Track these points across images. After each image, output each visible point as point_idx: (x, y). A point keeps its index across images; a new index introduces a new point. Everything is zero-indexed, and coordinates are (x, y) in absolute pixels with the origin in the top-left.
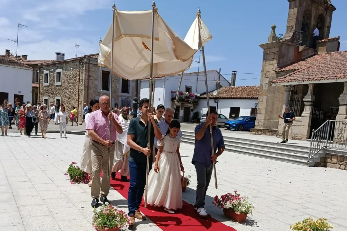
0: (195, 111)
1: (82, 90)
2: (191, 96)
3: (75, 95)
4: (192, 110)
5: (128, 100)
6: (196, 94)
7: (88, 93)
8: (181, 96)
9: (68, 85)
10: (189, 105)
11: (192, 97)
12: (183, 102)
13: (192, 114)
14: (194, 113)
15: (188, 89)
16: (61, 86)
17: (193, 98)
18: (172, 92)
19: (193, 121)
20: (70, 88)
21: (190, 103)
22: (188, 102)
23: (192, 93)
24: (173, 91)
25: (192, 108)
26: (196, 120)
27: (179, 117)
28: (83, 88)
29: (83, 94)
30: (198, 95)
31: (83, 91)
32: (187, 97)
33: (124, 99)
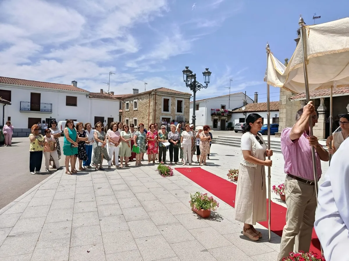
0: (229, 122)
1: (151, 112)
2: (225, 111)
3: (147, 116)
4: (227, 122)
5: (182, 117)
6: (229, 110)
7: (155, 114)
8: (218, 112)
9: (141, 110)
10: (225, 118)
11: (226, 112)
12: (220, 116)
13: (227, 124)
14: (228, 124)
15: (223, 107)
16: (137, 110)
17: (227, 113)
18: (212, 110)
19: (228, 129)
20: (143, 111)
21: (225, 116)
22: (223, 116)
23: (226, 109)
24: (212, 109)
25: (227, 120)
26: (230, 128)
27: (218, 127)
28: (152, 111)
29: (152, 115)
30: (231, 110)
31: (152, 113)
32: (222, 112)
33: (179, 117)
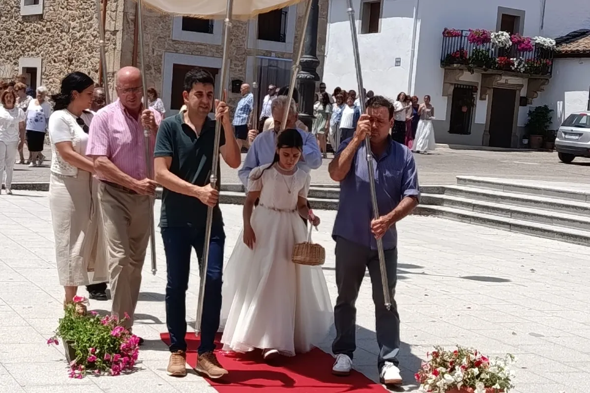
0: (536, 103)
1: (114, 33)
2: (520, 47)
3: (91, 49)
4: (524, 101)
5: (282, 66)
6: (540, 40)
7: (136, 42)
8: (482, 48)
9: (64, 15)
10: (513, 81)
11: (524, 50)
12: (490, 71)
13: (522, 115)
14: (530, 113)
15: (510, 22)
16: (40, 17)
17: (530, 55)
18: (447, 34)
19: (526, 141)
20: (73, 24)
21: (516, 73)
22: (507, 68)
23: (525, 36)
24: (450, 29)
25: (523, 93)
26: (537, 139)
27: (473, 129)
28: (119, 26)
29: (119, 47)
30: (549, 42)
31: (119, 35)
32: (503, 51)
33: (265, 64)
